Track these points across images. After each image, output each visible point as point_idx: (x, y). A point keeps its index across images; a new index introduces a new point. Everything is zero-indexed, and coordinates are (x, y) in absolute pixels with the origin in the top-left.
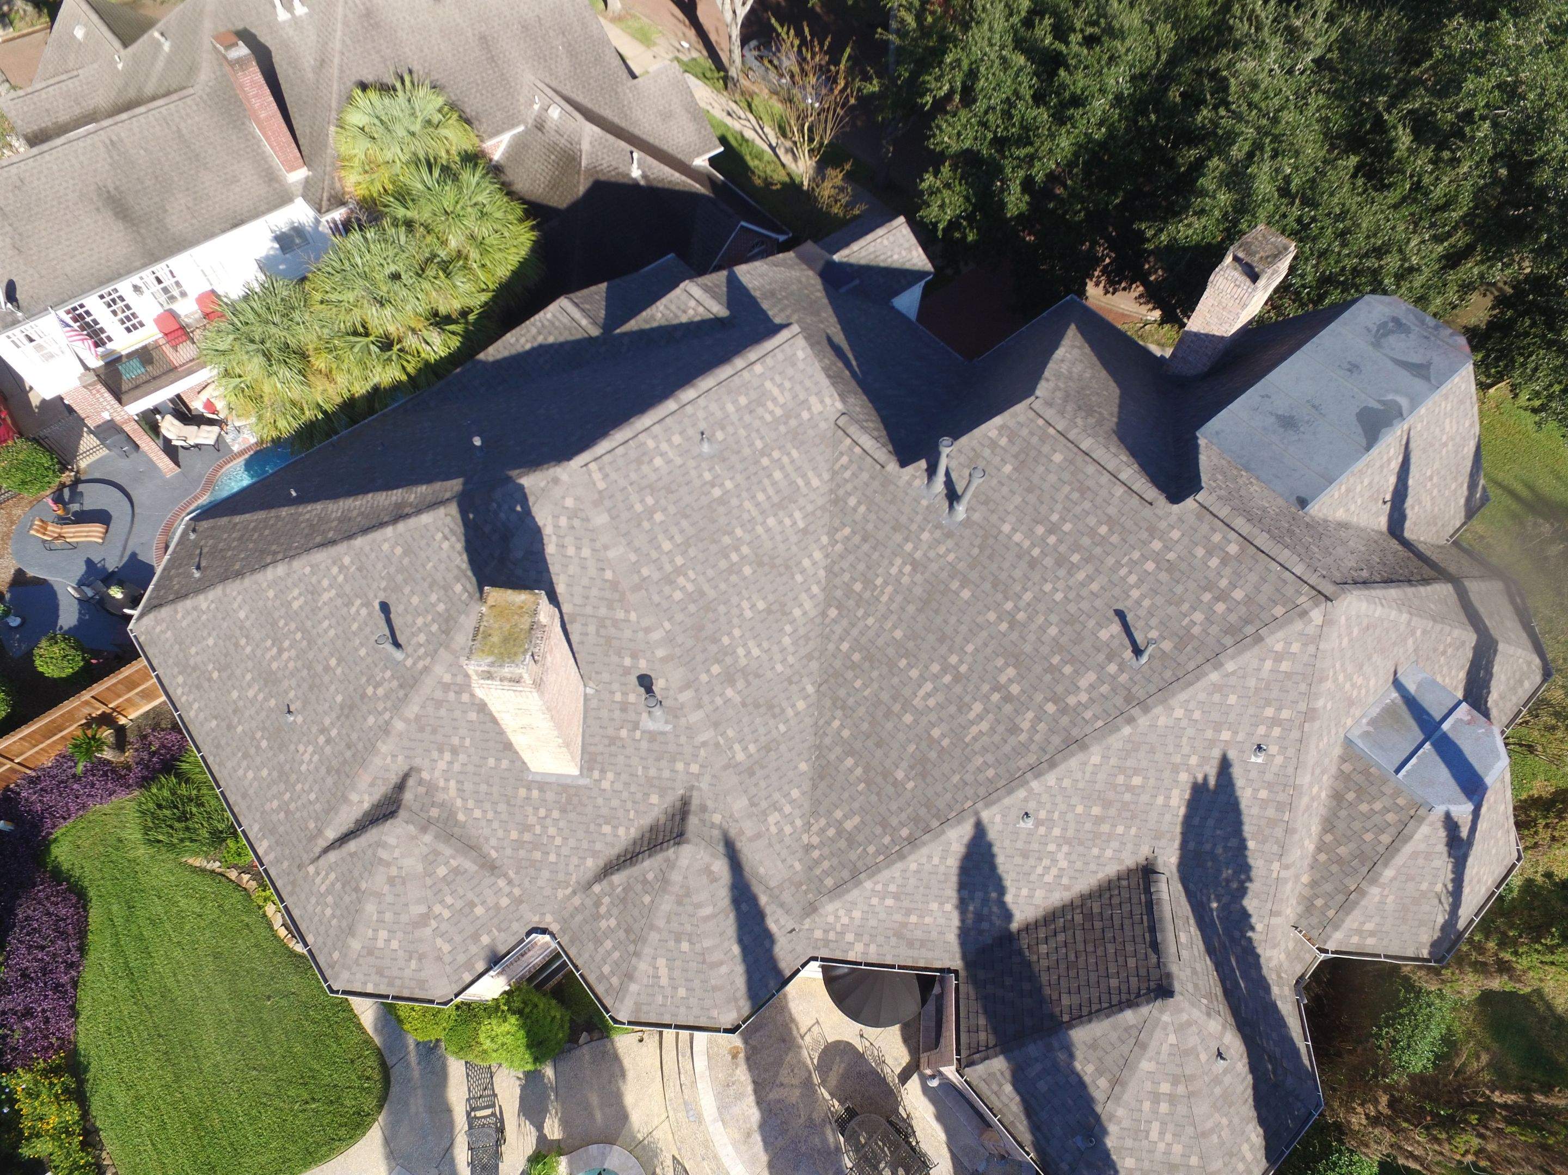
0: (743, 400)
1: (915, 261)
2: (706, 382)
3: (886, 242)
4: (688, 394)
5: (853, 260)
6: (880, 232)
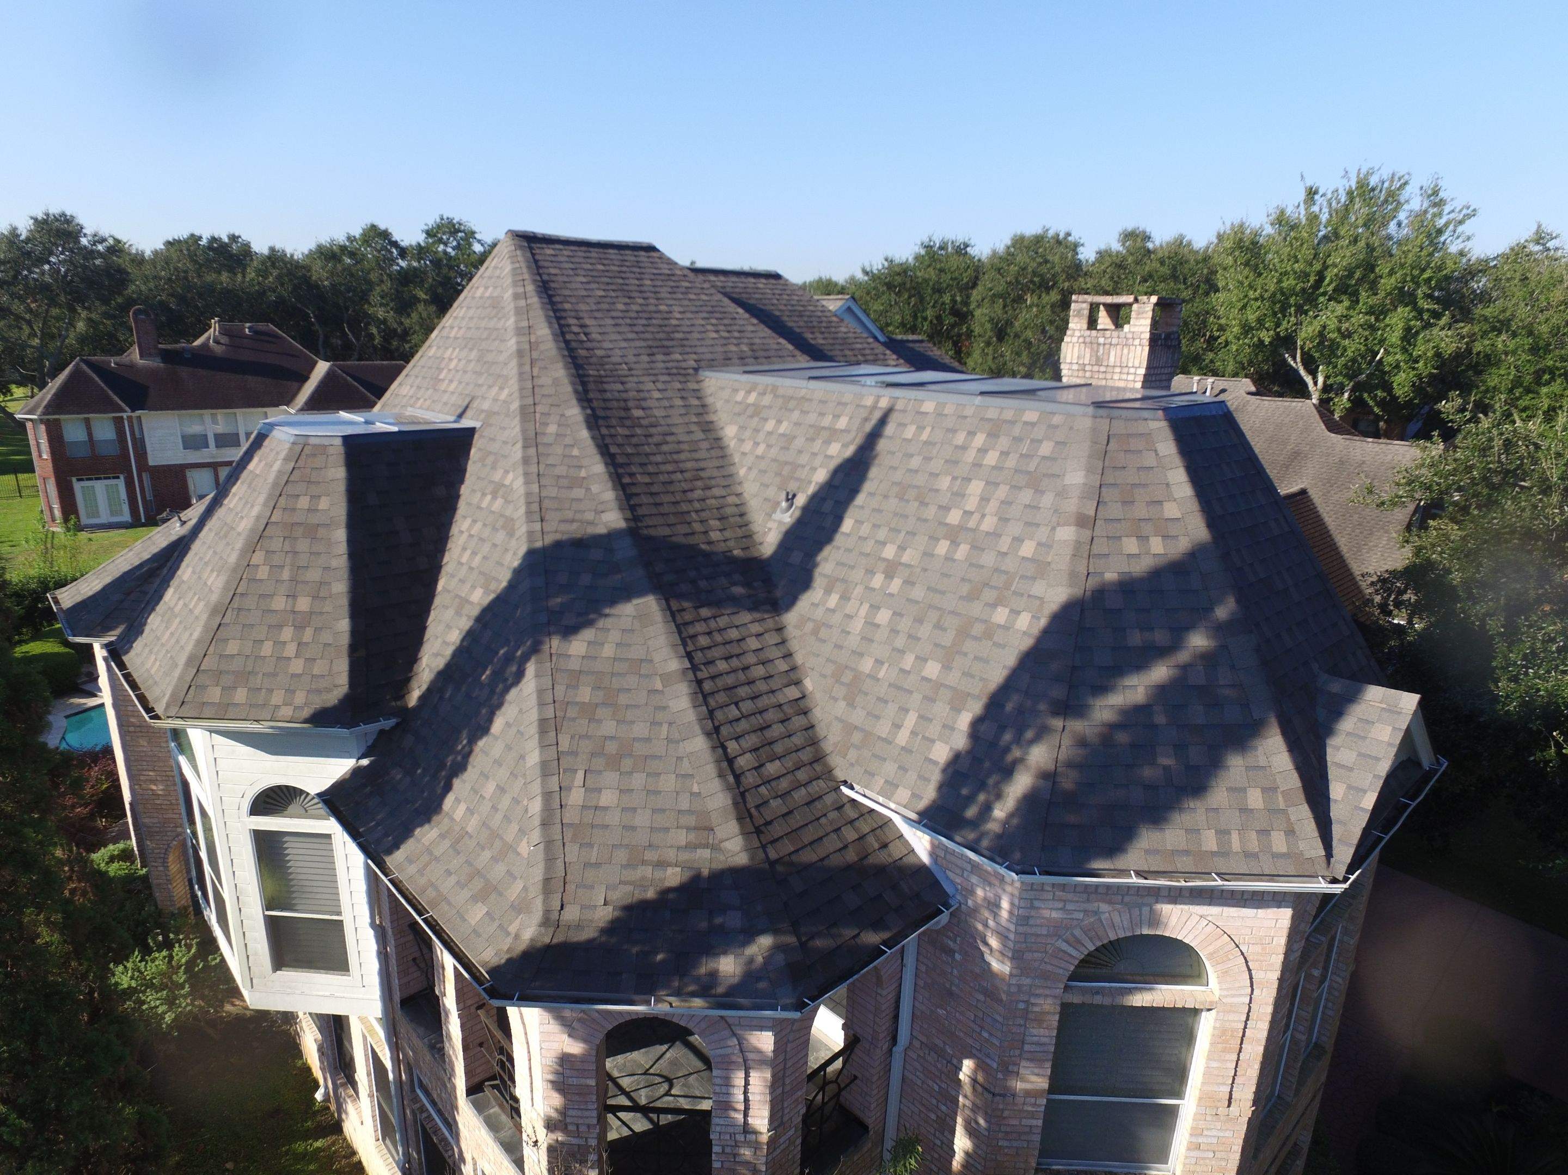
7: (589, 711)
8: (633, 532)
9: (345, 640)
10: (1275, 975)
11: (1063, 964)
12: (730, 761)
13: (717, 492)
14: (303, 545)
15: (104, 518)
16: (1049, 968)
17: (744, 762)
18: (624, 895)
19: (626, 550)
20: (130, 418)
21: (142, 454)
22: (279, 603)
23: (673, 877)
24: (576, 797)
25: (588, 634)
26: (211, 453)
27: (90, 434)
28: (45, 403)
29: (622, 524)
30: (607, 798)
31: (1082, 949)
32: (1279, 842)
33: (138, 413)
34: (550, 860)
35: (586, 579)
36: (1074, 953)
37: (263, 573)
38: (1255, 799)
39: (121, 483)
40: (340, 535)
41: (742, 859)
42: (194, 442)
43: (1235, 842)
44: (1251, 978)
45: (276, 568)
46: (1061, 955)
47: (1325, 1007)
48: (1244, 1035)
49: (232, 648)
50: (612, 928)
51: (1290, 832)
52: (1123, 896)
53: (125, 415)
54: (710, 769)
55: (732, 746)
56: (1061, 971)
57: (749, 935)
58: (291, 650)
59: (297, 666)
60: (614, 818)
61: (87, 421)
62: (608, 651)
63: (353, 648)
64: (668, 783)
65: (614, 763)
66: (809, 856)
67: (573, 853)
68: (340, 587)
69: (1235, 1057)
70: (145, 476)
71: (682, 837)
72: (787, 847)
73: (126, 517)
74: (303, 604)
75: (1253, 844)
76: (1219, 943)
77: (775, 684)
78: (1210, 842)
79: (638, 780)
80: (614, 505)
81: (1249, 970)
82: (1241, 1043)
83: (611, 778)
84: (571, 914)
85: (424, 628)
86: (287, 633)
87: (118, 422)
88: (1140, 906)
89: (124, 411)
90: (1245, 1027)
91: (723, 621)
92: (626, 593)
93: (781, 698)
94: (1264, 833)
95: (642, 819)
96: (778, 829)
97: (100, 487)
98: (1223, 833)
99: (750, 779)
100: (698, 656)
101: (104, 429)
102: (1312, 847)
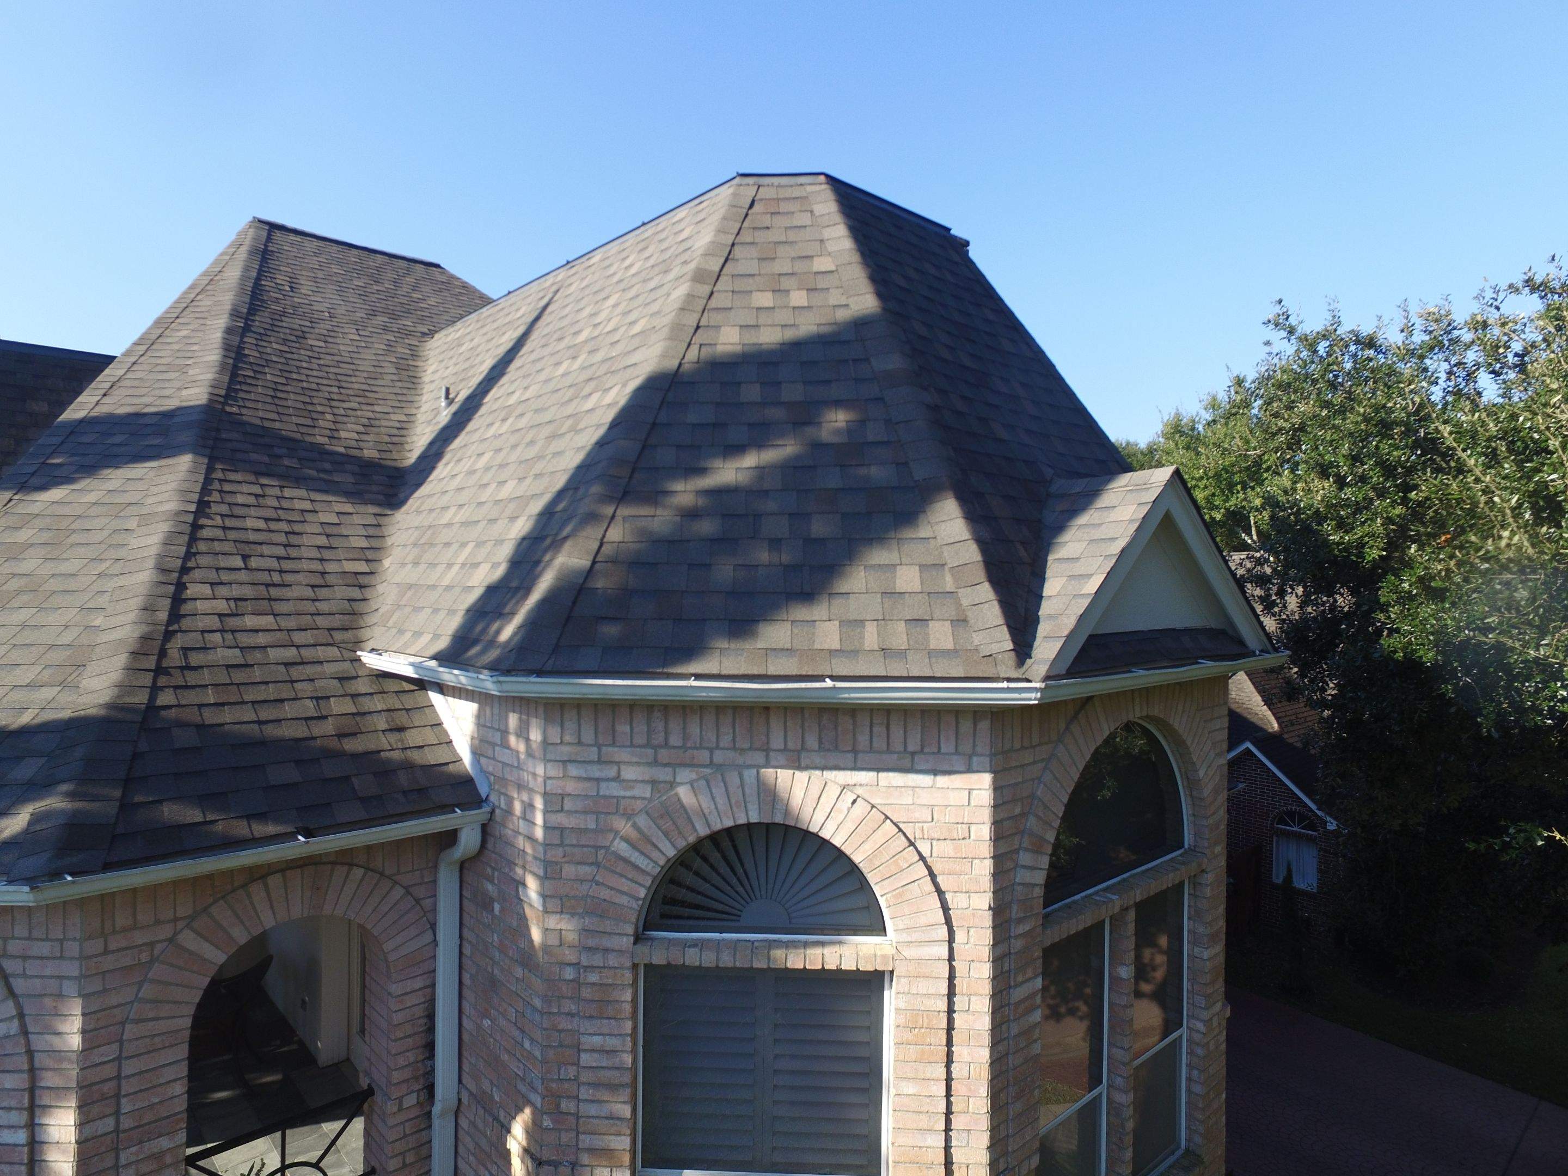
10: (984, 901)
11: (625, 885)
16: (604, 893)
31: (655, 855)
32: (941, 636)
36: (642, 862)
38: (908, 579)
41: (102, 697)
43: (870, 637)
44: (945, 909)
46: (620, 867)
47: (1189, 1079)
48: (950, 1028)
51: (960, 622)
52: (711, 751)
56: (624, 900)
69: (941, 1072)
71: (30, 674)
72: (204, 697)
76: (879, 837)
78: (829, 637)
81: (940, 893)
82: (949, 1043)
88: (740, 768)
90: (951, 1011)
94: (918, 623)
98: (851, 625)
102: (994, 639)
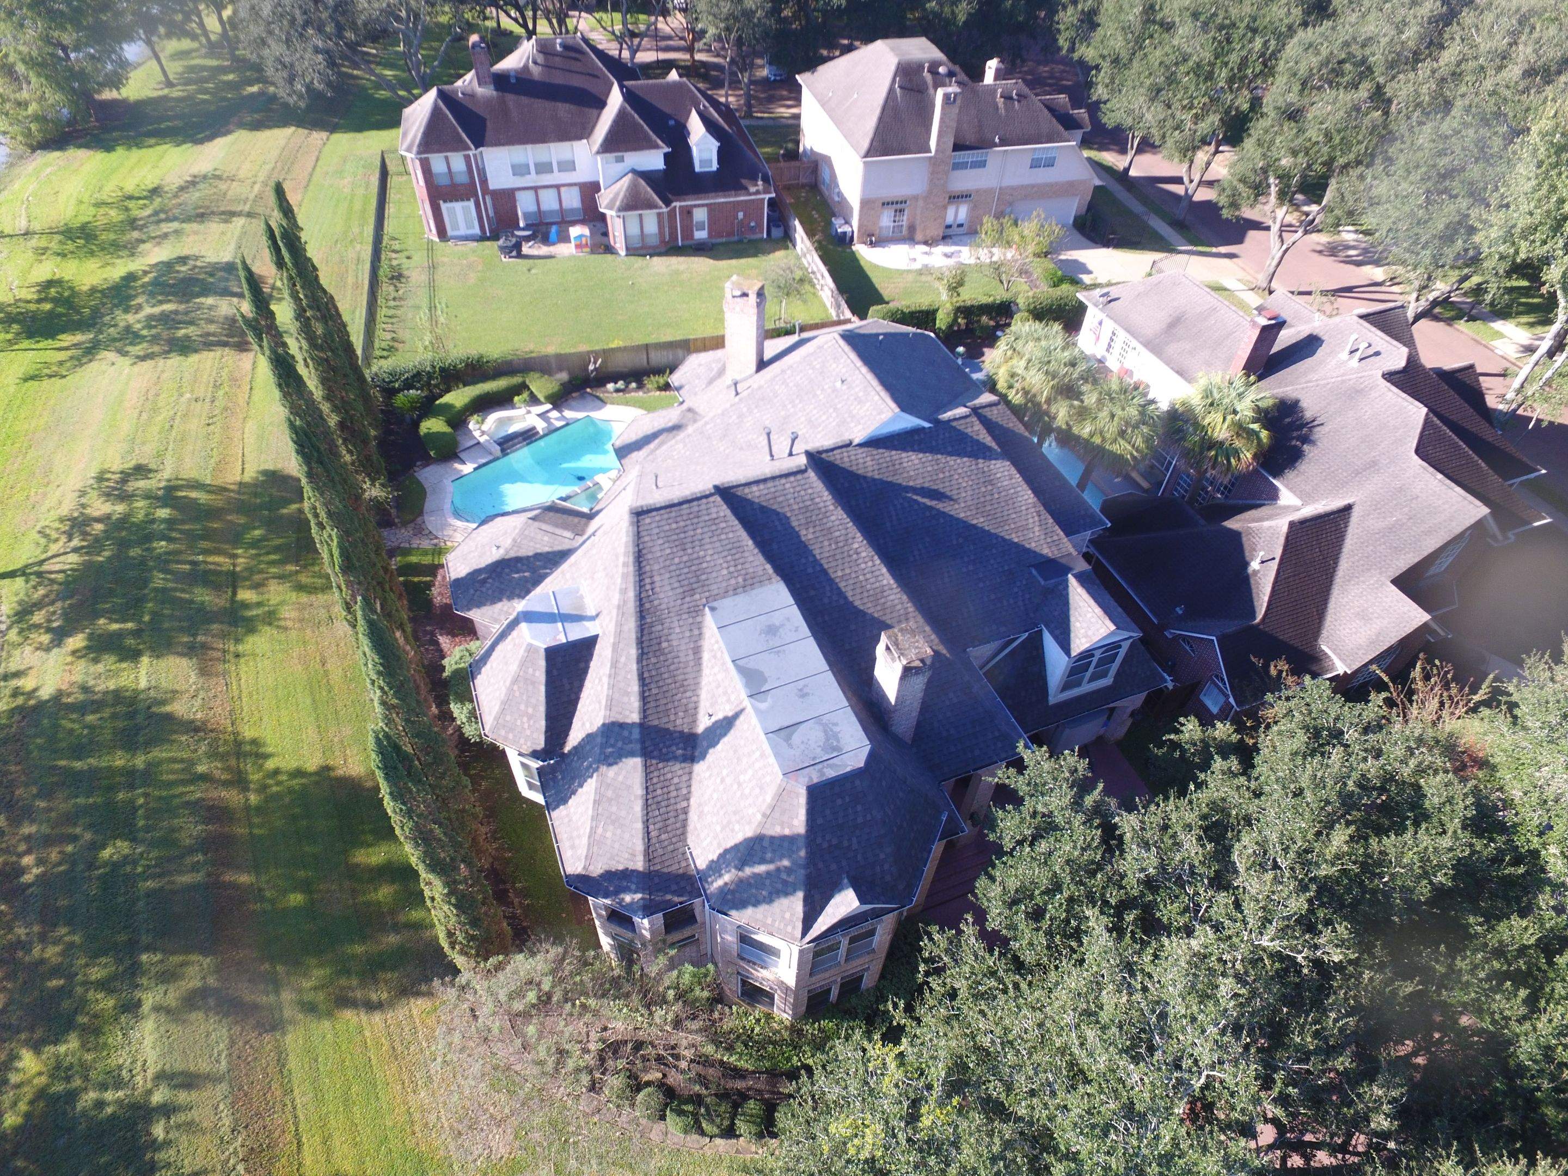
0: (861, 394)
1: (1078, 641)
2: (870, 377)
3: (1089, 615)
4: (864, 370)
5: (1071, 589)
6: (1098, 610)
7: (610, 800)
8: (641, 725)
9: (543, 729)
12: (648, 833)
13: (688, 694)
14: (530, 688)
15: (463, 231)
17: (653, 834)
18: (606, 867)
19: (636, 734)
20: (475, 156)
21: (484, 181)
22: (522, 707)
23: (621, 867)
24: (600, 831)
25: (615, 768)
26: (532, 179)
27: (449, 168)
28: (417, 141)
29: (637, 720)
30: (609, 834)
32: (789, 929)
33: (481, 149)
34: (588, 850)
35: (620, 744)
37: (517, 694)
38: (787, 915)
39: (471, 204)
40: (543, 689)
41: (641, 869)
42: (520, 170)
43: (777, 924)
45: (521, 694)
49: (508, 718)
50: (601, 876)
53: (471, 153)
54: (640, 836)
55: (651, 827)
57: (635, 892)
58: (526, 726)
59: (528, 732)
60: (609, 842)
61: (447, 158)
62: (620, 778)
63: (546, 732)
64: (627, 836)
65: (613, 822)
66: (665, 870)
67: (595, 848)
68: (542, 709)
70: (488, 199)
71: (627, 856)
72: (658, 867)
73: (477, 231)
74: (530, 710)
75: (782, 926)
77: (678, 800)
78: (769, 921)
79: (619, 831)
80: (637, 710)
83: (611, 827)
84: (591, 868)
85: (571, 723)
86: (525, 719)
87: (467, 158)
89: (469, 149)
91: (666, 770)
92: (632, 754)
93: (679, 806)
94: (786, 925)
95: (617, 846)
96: (657, 861)
97: (458, 206)
98: (774, 921)
99: (654, 841)
100: (651, 788)
101: (457, 161)
102: (798, 933)
